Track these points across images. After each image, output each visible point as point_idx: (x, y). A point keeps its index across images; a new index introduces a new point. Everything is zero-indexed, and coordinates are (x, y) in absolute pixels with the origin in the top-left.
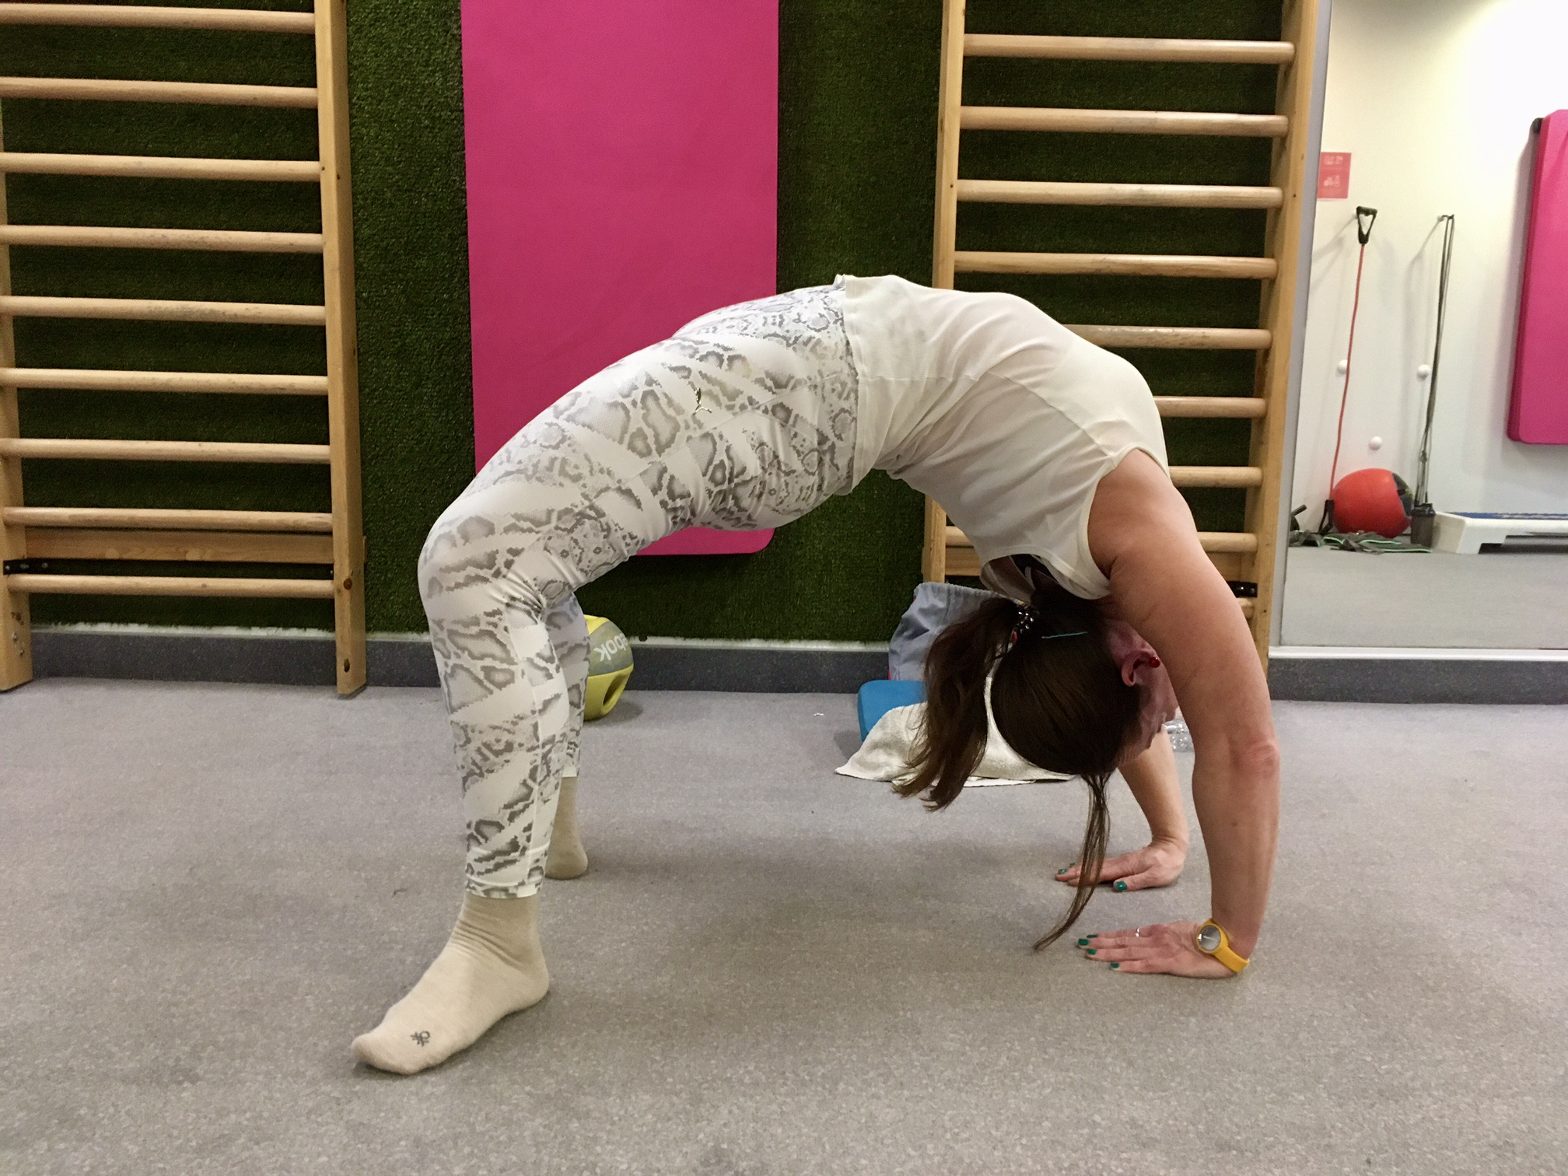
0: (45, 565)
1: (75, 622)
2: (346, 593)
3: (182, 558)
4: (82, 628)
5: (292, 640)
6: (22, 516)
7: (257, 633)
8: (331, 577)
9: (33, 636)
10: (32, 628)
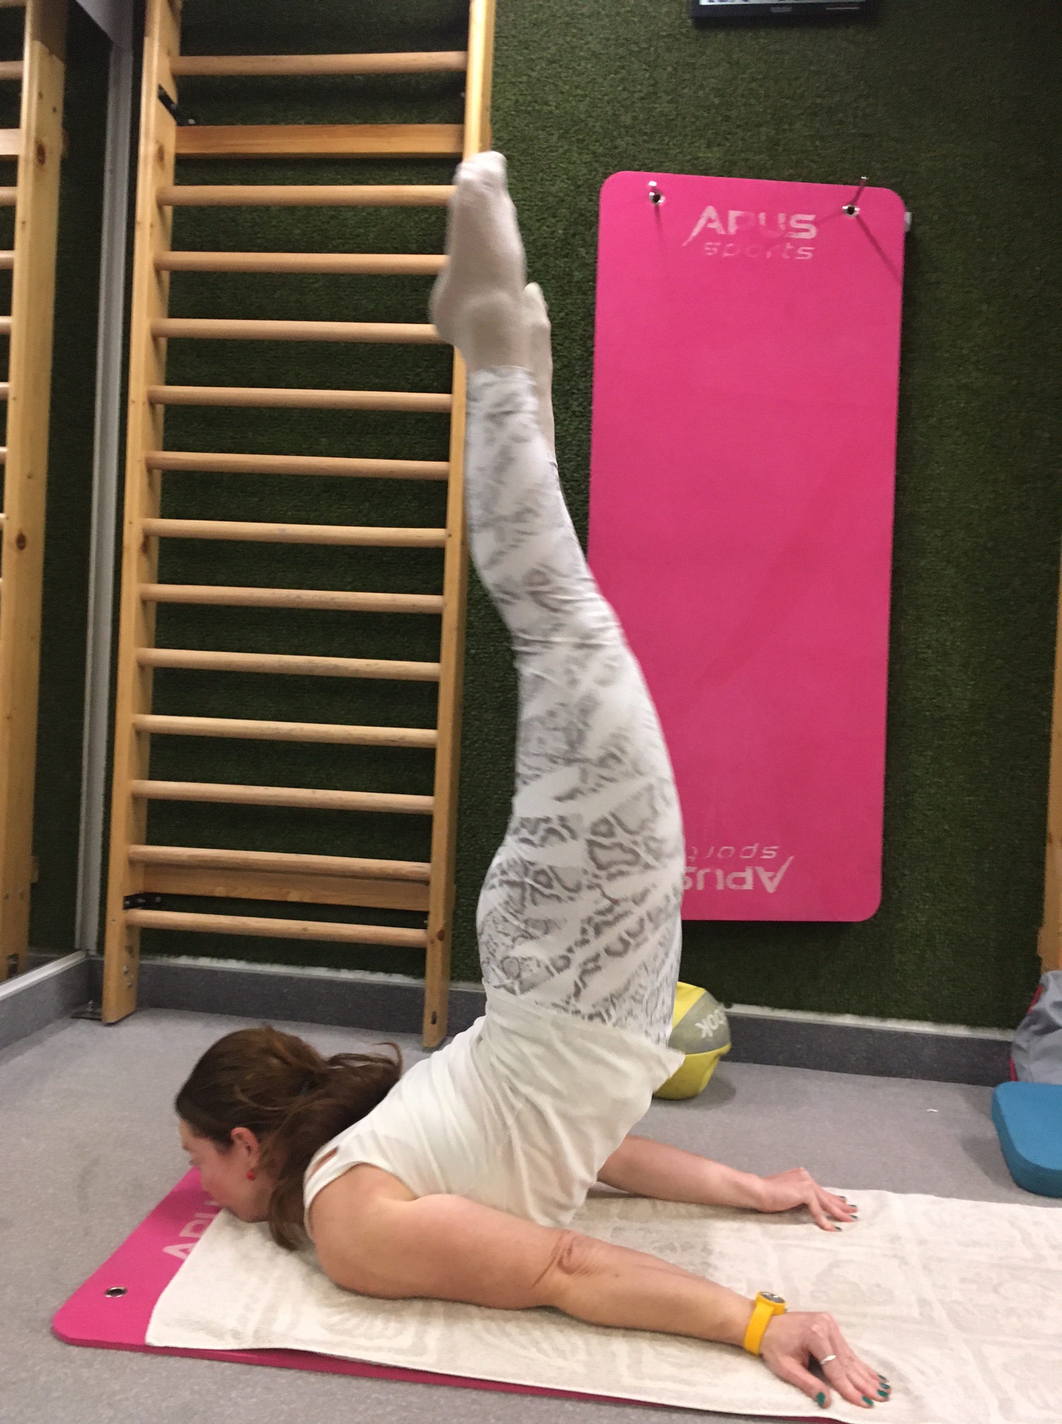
0: (158, 899)
1: (178, 954)
2: (439, 944)
3: (283, 899)
4: (184, 961)
5: (379, 985)
6: (145, 854)
7: (346, 975)
8: (424, 927)
9: (141, 966)
10: (141, 959)
